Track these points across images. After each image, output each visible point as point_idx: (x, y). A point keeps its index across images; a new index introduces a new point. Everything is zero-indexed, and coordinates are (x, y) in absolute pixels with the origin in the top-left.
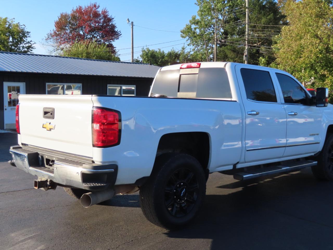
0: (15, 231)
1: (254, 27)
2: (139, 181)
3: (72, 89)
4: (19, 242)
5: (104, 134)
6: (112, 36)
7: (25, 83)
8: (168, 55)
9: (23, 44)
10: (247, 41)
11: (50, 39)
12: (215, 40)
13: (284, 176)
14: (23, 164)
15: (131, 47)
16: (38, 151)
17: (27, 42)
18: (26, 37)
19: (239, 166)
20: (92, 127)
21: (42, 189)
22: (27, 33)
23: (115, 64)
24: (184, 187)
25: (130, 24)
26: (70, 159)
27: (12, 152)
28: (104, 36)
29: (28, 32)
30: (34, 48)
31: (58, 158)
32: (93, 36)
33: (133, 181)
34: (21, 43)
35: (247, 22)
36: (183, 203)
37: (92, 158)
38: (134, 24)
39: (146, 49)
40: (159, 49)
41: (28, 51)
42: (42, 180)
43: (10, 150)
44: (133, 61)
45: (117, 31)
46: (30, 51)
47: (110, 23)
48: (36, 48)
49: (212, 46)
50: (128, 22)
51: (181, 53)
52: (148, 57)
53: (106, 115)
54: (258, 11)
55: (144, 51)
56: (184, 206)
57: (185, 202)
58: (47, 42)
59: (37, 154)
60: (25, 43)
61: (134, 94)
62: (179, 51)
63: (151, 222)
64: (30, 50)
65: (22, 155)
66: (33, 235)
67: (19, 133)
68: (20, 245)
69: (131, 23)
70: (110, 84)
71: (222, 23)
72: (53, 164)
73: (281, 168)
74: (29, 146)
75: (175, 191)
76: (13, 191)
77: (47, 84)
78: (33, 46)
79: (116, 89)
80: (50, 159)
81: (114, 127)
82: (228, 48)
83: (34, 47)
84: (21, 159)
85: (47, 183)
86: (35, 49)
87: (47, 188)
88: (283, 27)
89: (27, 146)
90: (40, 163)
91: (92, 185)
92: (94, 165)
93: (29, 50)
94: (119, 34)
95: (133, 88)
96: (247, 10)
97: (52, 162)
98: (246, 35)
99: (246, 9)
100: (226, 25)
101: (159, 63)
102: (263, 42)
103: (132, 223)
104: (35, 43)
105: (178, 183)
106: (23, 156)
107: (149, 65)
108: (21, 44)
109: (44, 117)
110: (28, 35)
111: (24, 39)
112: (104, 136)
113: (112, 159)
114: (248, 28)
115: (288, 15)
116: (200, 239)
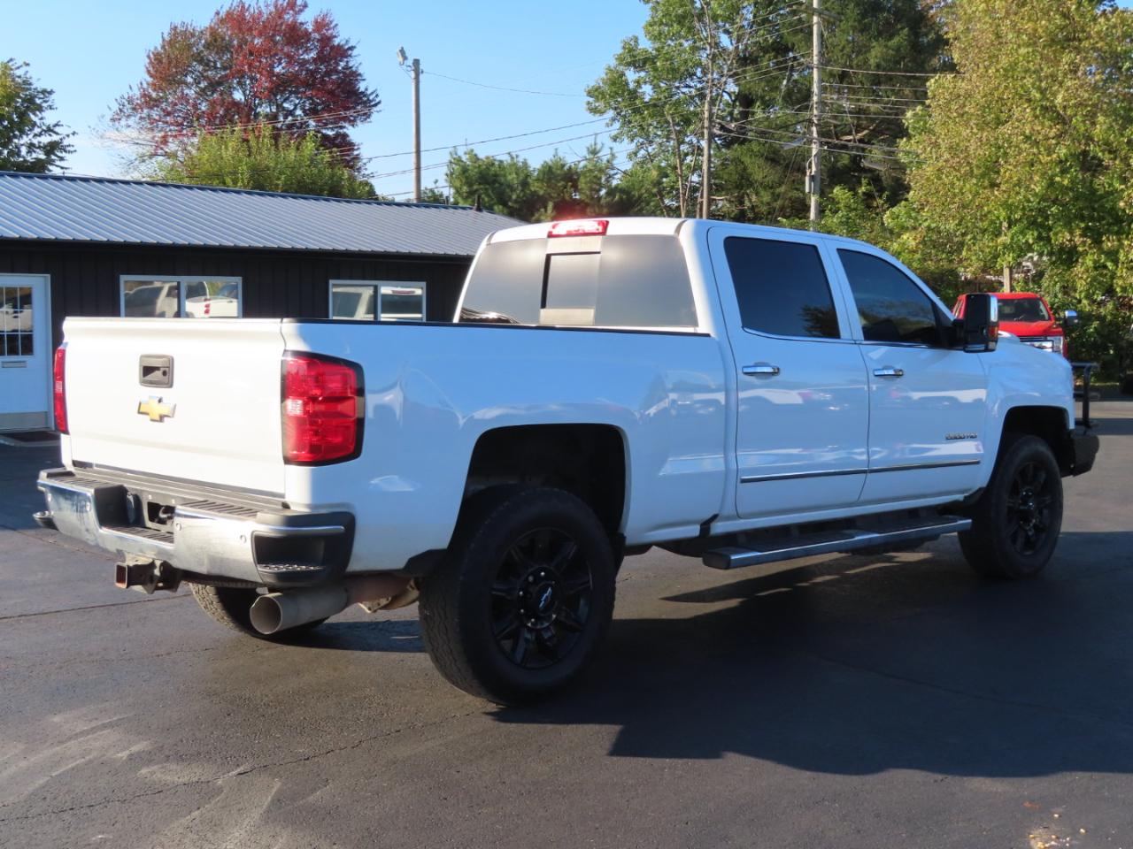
0: (60, 712)
1: (843, 77)
2: (415, 562)
3: (205, 294)
4: (76, 735)
5: (314, 428)
6: (347, 109)
7: (49, 276)
8: (541, 175)
9: (31, 137)
10: (816, 125)
11: (129, 116)
12: (706, 124)
13: (880, 569)
14: (81, 519)
15: (414, 150)
16: (124, 482)
17: (44, 128)
18: (40, 109)
19: (718, 528)
20: (283, 408)
21: (138, 588)
22: (42, 96)
23: (354, 207)
24: (549, 582)
25: (409, 69)
26: (220, 499)
27: (44, 485)
28: (319, 107)
29: (44, 92)
30: (68, 149)
31: (184, 499)
32: (279, 107)
33: (399, 563)
34: (22, 132)
35: (815, 62)
36: (547, 628)
37: (282, 496)
38: (421, 67)
39: (465, 153)
40: (509, 153)
41: (51, 162)
42: (139, 563)
43: (39, 481)
44: (419, 197)
45: (366, 89)
46: (54, 161)
47: (341, 63)
48: (75, 151)
49: (698, 142)
50: (401, 59)
51: (585, 167)
52: (470, 184)
53: (322, 375)
54: (855, 21)
55: (459, 160)
56: (550, 638)
57: (552, 627)
58: (117, 129)
59: (121, 492)
60: (37, 130)
61: (420, 312)
62: (579, 162)
63: (453, 684)
64: (57, 156)
65: (78, 494)
66: (115, 719)
67: (66, 432)
68: (80, 743)
69: (411, 65)
70: (338, 277)
71: (732, 63)
72: (170, 518)
73: (853, 537)
74: (95, 468)
75: (521, 593)
76: (39, 614)
77: (123, 278)
78: (65, 142)
79: (359, 296)
80: (161, 504)
81: (343, 407)
82: (752, 151)
83: (69, 146)
84: (73, 505)
85: (153, 572)
86: (74, 154)
87: (154, 585)
88: (933, 80)
89: (88, 469)
90: (132, 516)
91: (283, 568)
92: (288, 513)
93: (53, 157)
94: (373, 100)
95: (418, 292)
96: (815, 19)
97: (165, 512)
98: (812, 106)
99: (813, 14)
100: (744, 72)
101: (510, 204)
102: (874, 130)
103: (401, 691)
104: (74, 134)
105: (530, 570)
106: (80, 498)
107: (472, 213)
108: (25, 137)
109: (144, 383)
110: (46, 102)
111: (32, 117)
112: (316, 433)
113: (338, 498)
114: (821, 80)
115: (955, 39)
116: (591, 726)
